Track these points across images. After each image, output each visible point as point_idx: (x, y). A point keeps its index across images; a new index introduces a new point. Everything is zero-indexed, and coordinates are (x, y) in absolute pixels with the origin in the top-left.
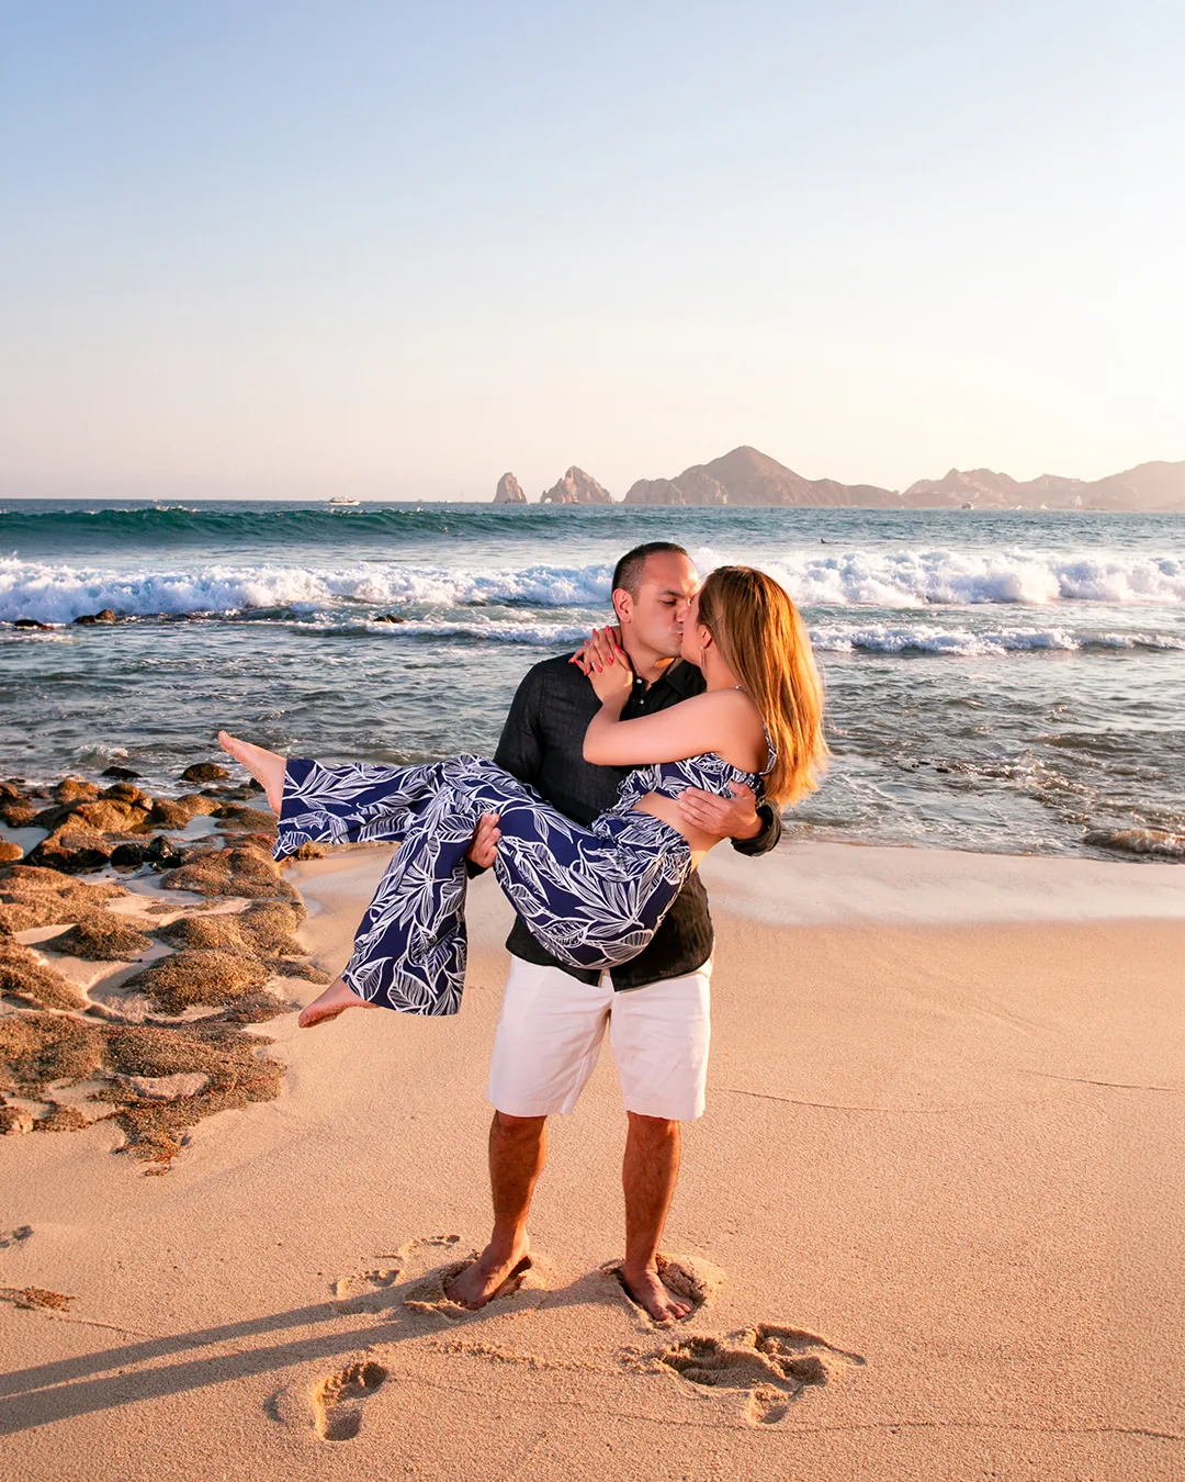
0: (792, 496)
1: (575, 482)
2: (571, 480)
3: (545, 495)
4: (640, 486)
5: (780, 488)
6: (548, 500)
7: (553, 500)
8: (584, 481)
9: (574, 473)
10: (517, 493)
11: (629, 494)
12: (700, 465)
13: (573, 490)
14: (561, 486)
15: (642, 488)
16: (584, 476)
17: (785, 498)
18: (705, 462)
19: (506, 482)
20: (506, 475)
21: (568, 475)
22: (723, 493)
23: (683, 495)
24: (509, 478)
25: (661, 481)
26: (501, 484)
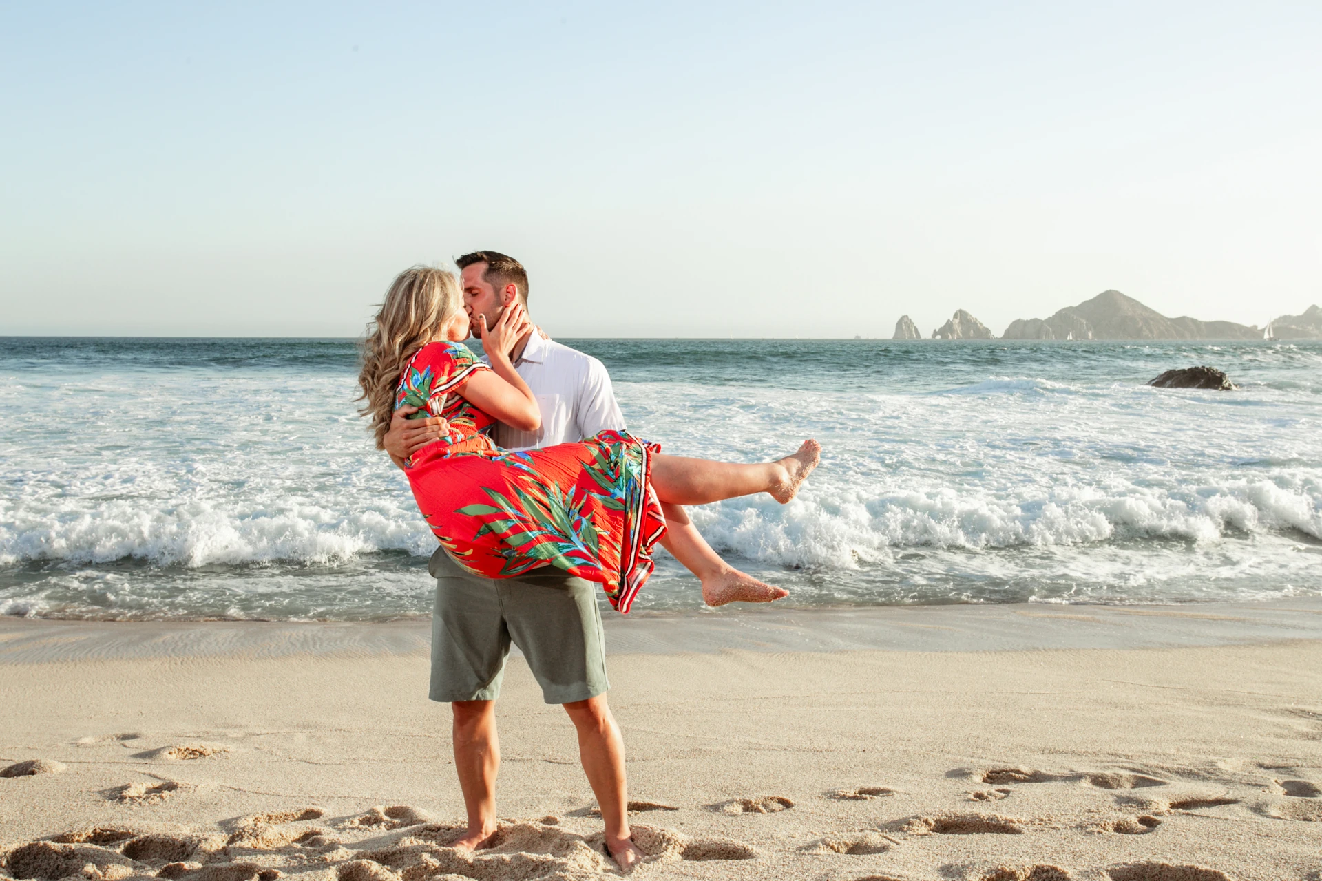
0: (1151, 332)
1: (961, 323)
2: (957, 321)
3: (935, 333)
4: (1017, 324)
5: (1140, 325)
6: (938, 337)
7: (942, 338)
8: (969, 321)
9: (961, 315)
10: (911, 332)
11: (1008, 332)
12: (1071, 307)
13: (957, 328)
14: (948, 327)
15: (1019, 328)
16: (969, 317)
17: (1144, 334)
18: (1075, 304)
19: (904, 323)
20: (904, 317)
21: (955, 316)
22: (1089, 329)
23: (1054, 332)
24: (906, 320)
25: (1035, 321)
26: (899, 324)
